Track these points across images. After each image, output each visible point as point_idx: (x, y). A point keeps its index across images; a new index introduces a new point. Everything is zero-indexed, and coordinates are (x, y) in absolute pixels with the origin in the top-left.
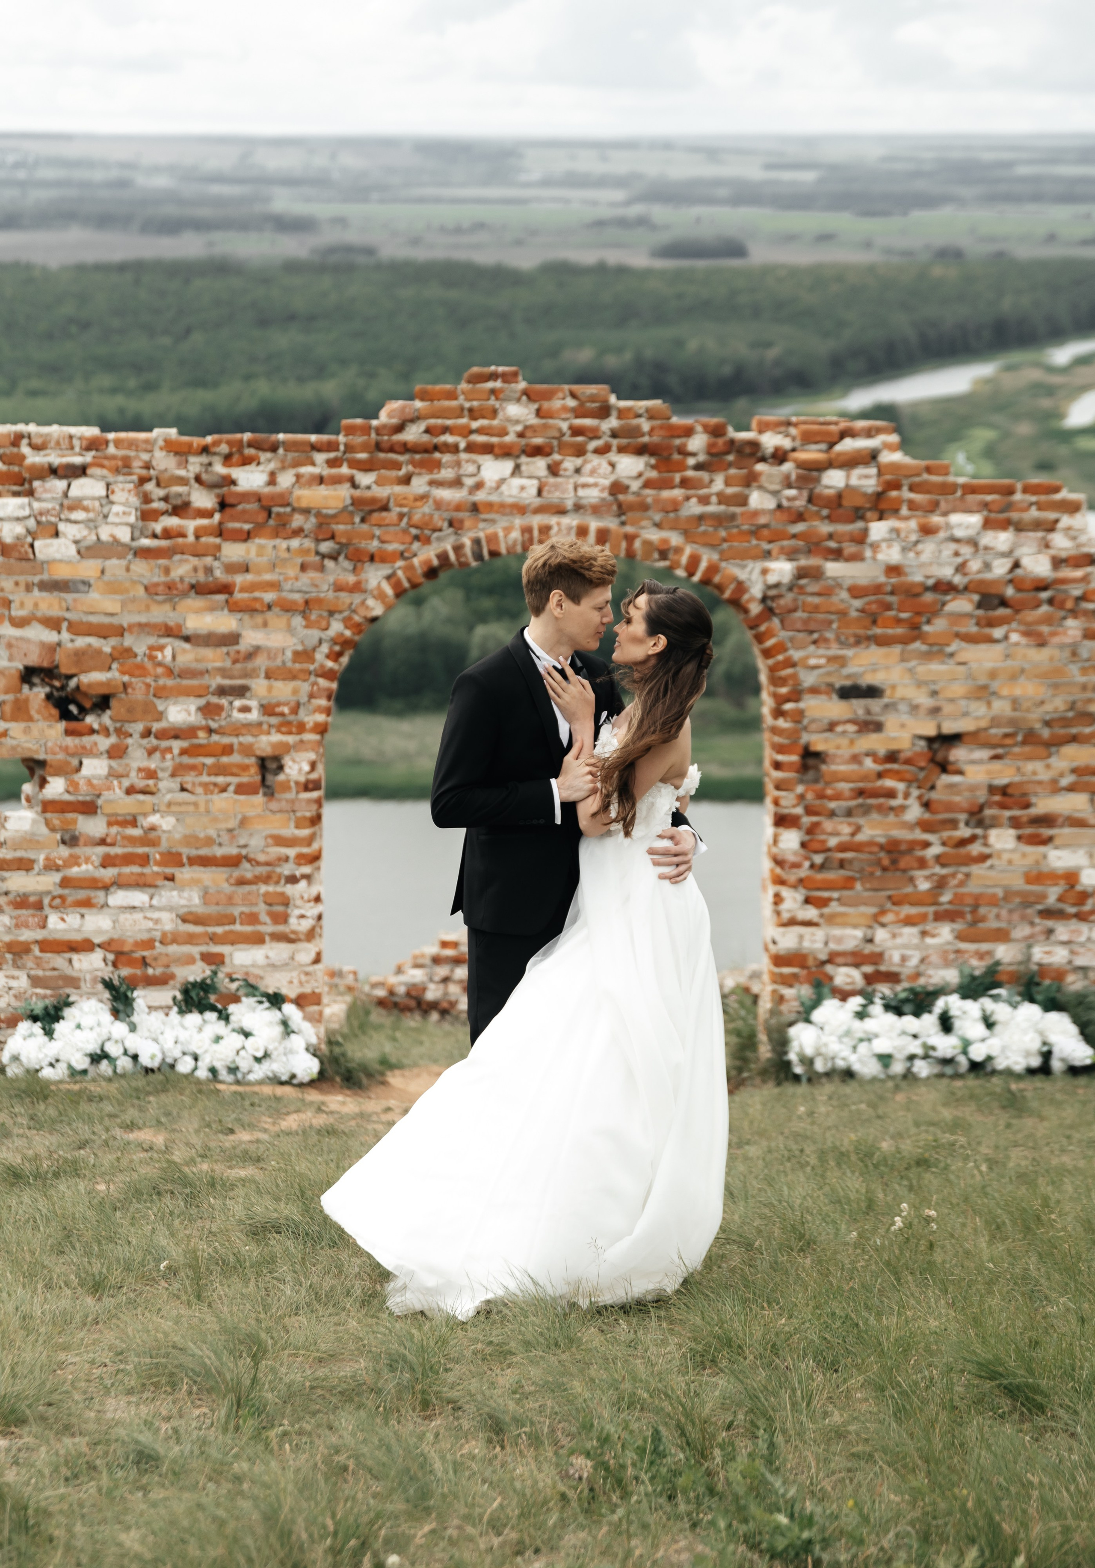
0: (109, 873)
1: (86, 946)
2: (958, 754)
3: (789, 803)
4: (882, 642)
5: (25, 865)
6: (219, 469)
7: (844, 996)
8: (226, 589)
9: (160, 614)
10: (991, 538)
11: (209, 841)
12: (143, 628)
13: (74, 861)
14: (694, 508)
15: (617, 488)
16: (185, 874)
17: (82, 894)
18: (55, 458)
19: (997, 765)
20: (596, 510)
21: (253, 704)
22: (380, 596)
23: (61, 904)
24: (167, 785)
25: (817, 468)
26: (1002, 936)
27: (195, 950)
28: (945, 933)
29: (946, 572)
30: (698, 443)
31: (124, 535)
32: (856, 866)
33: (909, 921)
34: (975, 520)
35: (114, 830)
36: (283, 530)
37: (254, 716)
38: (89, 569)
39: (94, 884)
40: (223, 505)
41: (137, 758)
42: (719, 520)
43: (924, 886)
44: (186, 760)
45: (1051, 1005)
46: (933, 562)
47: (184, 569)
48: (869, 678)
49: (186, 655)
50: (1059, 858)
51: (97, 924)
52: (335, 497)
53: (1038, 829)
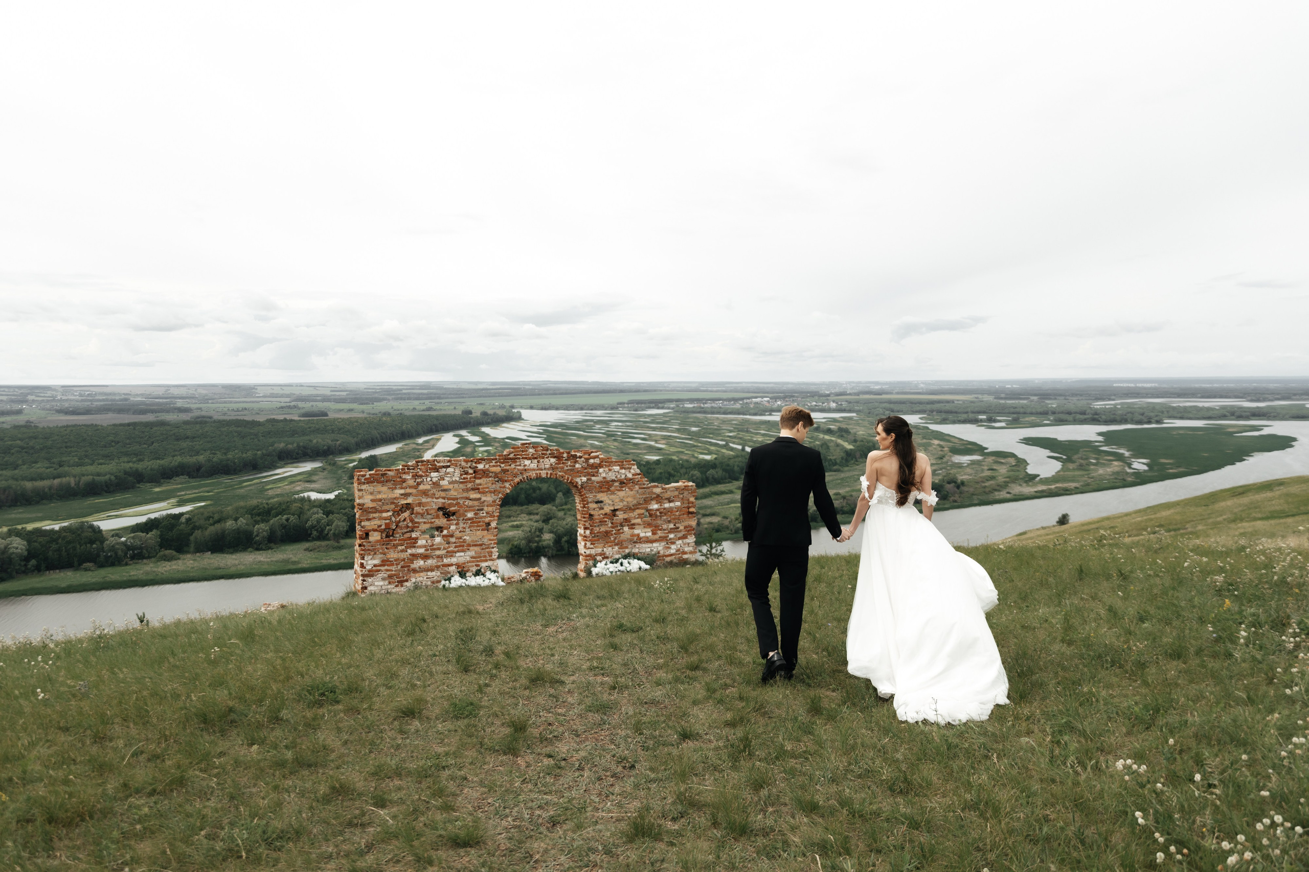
0: (456, 549)
1: (451, 565)
2: (618, 513)
3: (587, 525)
4: (602, 492)
5: (439, 549)
6: (474, 465)
7: (602, 561)
8: (478, 489)
9: (465, 495)
10: (621, 471)
11: (476, 541)
12: (462, 498)
13: (449, 547)
14: (566, 468)
16: (471, 548)
17: (451, 554)
19: (624, 515)
20: (548, 469)
21: (484, 512)
22: (509, 489)
23: (446, 557)
24: (467, 530)
25: (587, 460)
26: (627, 548)
27: (475, 564)
28: (616, 548)
29: (614, 478)
30: (565, 455)
31: (458, 479)
33: (610, 546)
34: (618, 467)
35: (457, 540)
36: (488, 476)
37: (485, 515)
38: (451, 486)
39: (453, 552)
40: (475, 472)
41: (461, 525)
42: (571, 470)
43: (612, 539)
44: (471, 525)
45: (639, 559)
46: (611, 476)
47: (469, 485)
48: (601, 499)
49: (471, 503)
50: (636, 532)
51: (454, 560)
52: (498, 469)
53: (632, 526)
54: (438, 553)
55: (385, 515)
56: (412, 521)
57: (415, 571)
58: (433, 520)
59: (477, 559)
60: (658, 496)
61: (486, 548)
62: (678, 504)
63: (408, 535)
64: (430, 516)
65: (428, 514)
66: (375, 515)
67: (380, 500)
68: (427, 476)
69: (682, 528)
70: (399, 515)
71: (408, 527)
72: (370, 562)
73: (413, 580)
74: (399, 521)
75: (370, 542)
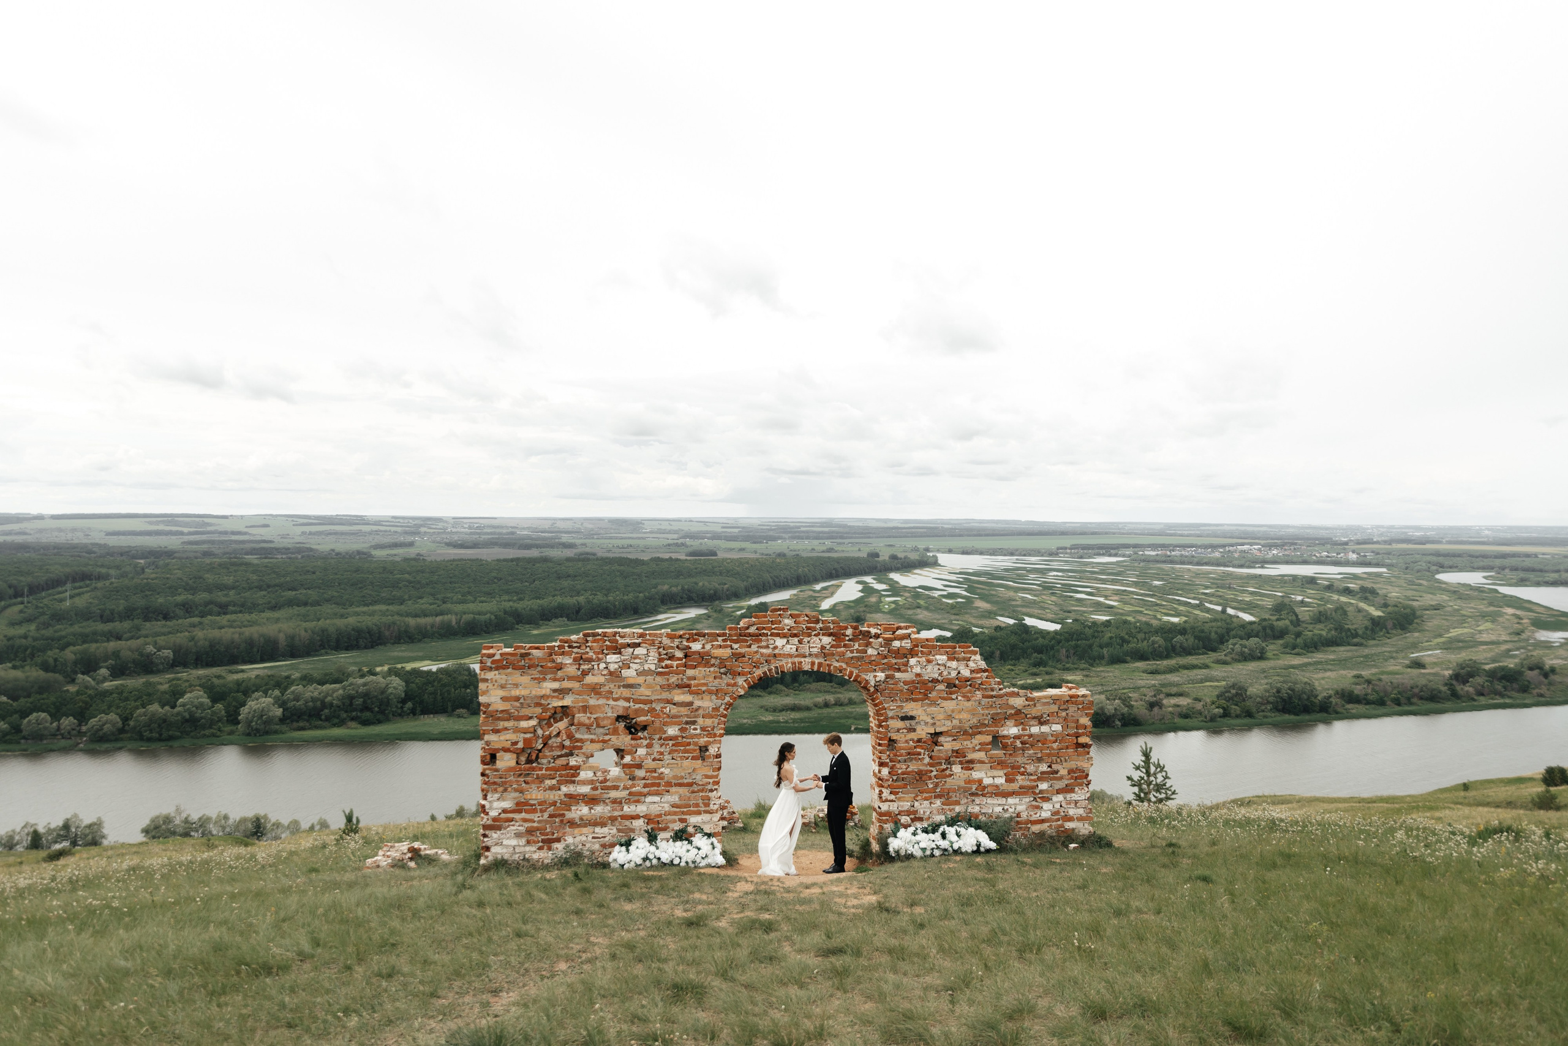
0: (647, 790)
1: (637, 817)
2: (941, 739)
3: (885, 758)
4: (914, 700)
5: (616, 788)
6: (685, 643)
7: (906, 827)
8: (689, 686)
9: (665, 695)
10: (949, 664)
11: (682, 778)
12: (659, 701)
13: (634, 786)
14: (849, 655)
15: (823, 648)
16: (673, 789)
17: (636, 798)
18: (628, 641)
19: (954, 743)
20: (816, 656)
21: (698, 727)
22: (743, 688)
23: (629, 802)
24: (667, 757)
25: (888, 642)
26: (958, 803)
27: (676, 818)
28: (938, 802)
29: (936, 676)
30: (849, 632)
31: (653, 667)
32: (908, 780)
33: (926, 799)
34: (945, 657)
35: (648, 774)
36: (708, 664)
37: (698, 731)
38: (640, 680)
39: (641, 794)
40: (686, 656)
41: (657, 748)
42: (858, 659)
43: (931, 786)
44: (674, 748)
45: (977, 827)
46: (931, 672)
47: (673, 679)
48: (910, 714)
49: (675, 710)
50: (976, 775)
51: (641, 809)
52: (726, 653)
53: (968, 765)
54: (613, 794)
55: (524, 724)
56: (570, 736)
57: (572, 824)
58: (607, 738)
59: (683, 809)
60: (1018, 712)
61: (699, 791)
62: (1057, 728)
63: (562, 761)
64: (601, 730)
65: (598, 726)
66: (507, 724)
67: (517, 699)
68: (599, 660)
69: (1063, 772)
70: (550, 725)
71: (563, 747)
72: (496, 804)
73: (570, 840)
74: (550, 737)
75: (497, 770)
